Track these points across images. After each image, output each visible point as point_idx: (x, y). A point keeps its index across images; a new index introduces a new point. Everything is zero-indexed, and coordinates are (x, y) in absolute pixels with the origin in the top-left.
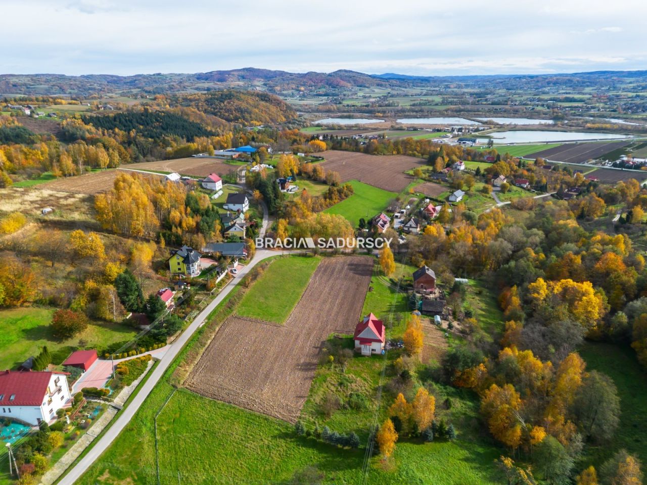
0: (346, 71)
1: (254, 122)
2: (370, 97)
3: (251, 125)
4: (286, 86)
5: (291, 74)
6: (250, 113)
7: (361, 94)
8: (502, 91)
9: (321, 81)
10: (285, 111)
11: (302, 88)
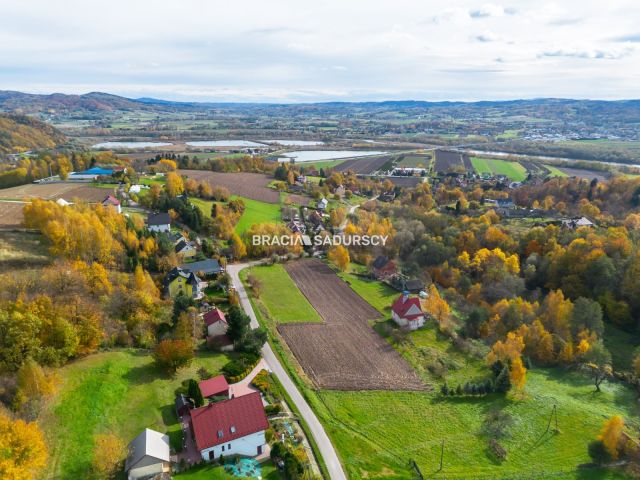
0: (99, 93)
1: (18, 148)
2: (139, 121)
3: (15, 152)
4: (30, 109)
5: (31, 96)
6: (10, 137)
7: (126, 118)
8: (266, 117)
9: (75, 104)
10: (52, 135)
11: (53, 111)
